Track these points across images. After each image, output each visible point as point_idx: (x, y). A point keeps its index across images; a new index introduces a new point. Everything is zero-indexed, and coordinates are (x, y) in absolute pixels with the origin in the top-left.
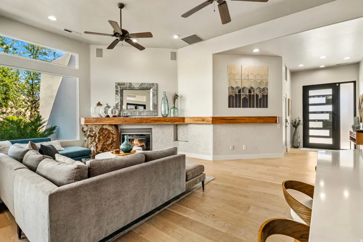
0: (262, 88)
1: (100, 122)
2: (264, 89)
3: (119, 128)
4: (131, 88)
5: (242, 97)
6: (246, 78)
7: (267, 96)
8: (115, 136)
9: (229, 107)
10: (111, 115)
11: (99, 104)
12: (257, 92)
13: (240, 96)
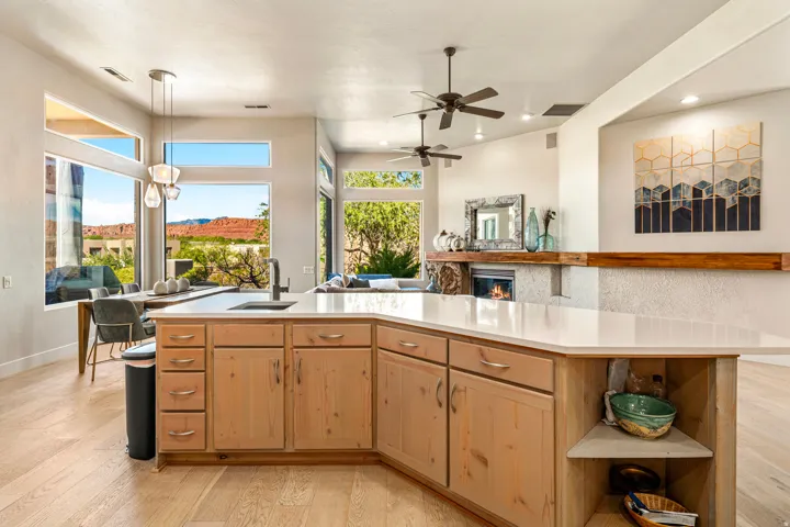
0: (738, 181)
1: (441, 257)
2: (745, 184)
3: (471, 266)
4: (485, 207)
5: (673, 208)
6: (689, 162)
7: (757, 200)
8: (459, 279)
9: (638, 231)
10: (454, 249)
11: (444, 233)
12: (722, 192)
13: (666, 206)
